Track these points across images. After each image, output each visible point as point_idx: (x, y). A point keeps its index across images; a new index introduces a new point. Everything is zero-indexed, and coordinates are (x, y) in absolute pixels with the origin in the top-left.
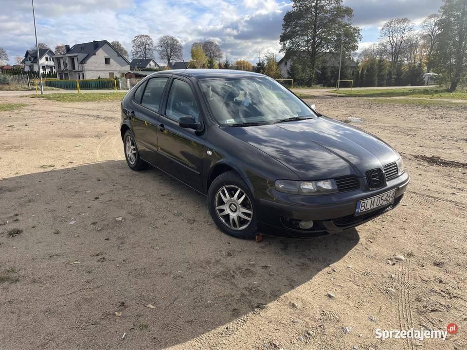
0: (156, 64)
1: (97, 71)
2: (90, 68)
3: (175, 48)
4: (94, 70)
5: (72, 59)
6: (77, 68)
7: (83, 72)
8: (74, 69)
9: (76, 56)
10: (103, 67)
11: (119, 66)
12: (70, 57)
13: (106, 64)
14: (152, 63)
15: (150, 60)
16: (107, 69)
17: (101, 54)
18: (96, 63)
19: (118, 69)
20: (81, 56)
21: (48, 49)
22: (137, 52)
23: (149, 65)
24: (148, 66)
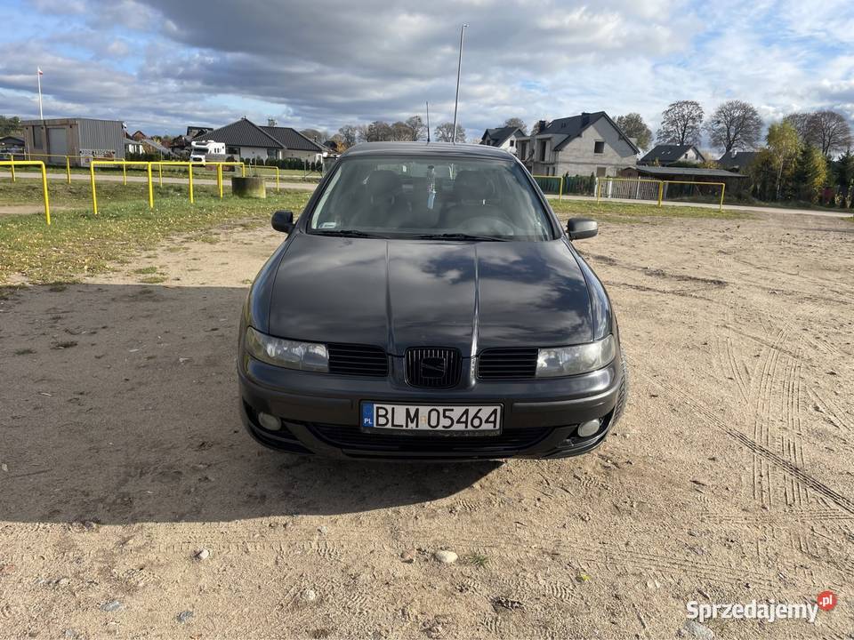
0: (698, 155)
1: (579, 164)
2: (566, 159)
3: (748, 125)
4: (572, 163)
5: (543, 143)
6: (547, 159)
7: (555, 165)
8: (543, 159)
9: (549, 139)
10: (588, 158)
11: (619, 157)
12: (541, 139)
13: (596, 151)
14: (691, 153)
15: (688, 147)
16: (595, 161)
17: (591, 135)
18: (579, 150)
19: (615, 162)
20: (557, 138)
21: (516, 128)
22: (668, 132)
23: (684, 156)
24: (682, 158)
